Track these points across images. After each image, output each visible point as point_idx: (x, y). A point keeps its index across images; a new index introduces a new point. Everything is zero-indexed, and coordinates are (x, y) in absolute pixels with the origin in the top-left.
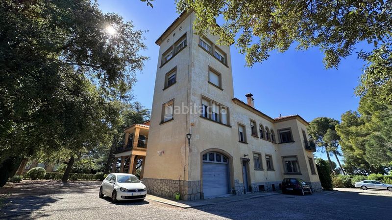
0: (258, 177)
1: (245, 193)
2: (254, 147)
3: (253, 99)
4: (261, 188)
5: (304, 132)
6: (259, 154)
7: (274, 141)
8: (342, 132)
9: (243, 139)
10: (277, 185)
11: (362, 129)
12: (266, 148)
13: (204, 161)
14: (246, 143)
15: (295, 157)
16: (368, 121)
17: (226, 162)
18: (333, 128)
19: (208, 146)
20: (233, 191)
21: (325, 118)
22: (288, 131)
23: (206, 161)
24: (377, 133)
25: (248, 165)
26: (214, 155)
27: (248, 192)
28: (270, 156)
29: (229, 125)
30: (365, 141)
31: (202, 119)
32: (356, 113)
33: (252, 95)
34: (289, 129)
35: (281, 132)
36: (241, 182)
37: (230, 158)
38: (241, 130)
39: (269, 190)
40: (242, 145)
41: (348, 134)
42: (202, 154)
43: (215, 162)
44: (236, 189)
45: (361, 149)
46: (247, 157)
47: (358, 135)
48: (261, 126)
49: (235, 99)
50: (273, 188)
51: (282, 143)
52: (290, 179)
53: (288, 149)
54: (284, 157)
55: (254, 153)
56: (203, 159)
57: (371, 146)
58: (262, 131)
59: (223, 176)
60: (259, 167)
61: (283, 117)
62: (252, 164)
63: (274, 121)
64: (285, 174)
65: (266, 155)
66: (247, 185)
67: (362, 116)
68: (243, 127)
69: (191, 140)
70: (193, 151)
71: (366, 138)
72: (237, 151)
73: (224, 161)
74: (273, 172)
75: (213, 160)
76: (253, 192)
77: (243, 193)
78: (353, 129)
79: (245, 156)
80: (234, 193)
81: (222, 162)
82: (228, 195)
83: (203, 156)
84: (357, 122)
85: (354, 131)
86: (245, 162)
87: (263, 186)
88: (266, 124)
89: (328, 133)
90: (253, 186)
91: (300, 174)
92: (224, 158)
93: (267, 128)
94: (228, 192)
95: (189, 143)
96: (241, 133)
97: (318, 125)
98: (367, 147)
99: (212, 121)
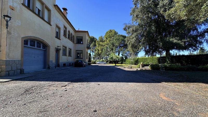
0: (64, 59)
1: (55, 68)
2: (64, 43)
3: (67, 13)
4: (64, 65)
5: (87, 40)
6: (66, 47)
7: (73, 42)
8: (98, 44)
9: (58, 36)
10: (71, 64)
11: (103, 44)
12: (69, 44)
13: (25, 45)
14: (59, 39)
15: (82, 51)
16: (106, 41)
17: (45, 49)
18: (95, 42)
19: (30, 34)
20: (48, 67)
21: (93, 37)
22: (82, 38)
23: (27, 46)
24: (107, 46)
25: (59, 52)
26: (35, 42)
27: (57, 67)
28: (71, 49)
29: (49, 23)
30: (103, 48)
31: (24, 7)
32: (103, 37)
33: (67, 10)
34: (82, 37)
35: (78, 38)
36: (54, 62)
37: (48, 46)
38: (57, 30)
39: (68, 66)
40: (57, 40)
41: (99, 44)
42: (24, 40)
43: (36, 47)
44: (50, 66)
45: (101, 51)
46: (59, 48)
47: (102, 46)
48: (69, 32)
49: (57, 5)
50: (70, 65)
51: (77, 43)
52: (78, 60)
53: (79, 47)
54: (77, 51)
55: (63, 46)
56: (24, 44)
57: (104, 50)
58: (69, 35)
59: (41, 58)
60: (65, 54)
61: (80, 30)
62: (61, 52)
63: (76, 31)
64: (76, 58)
65: (69, 49)
66: (57, 63)
67: (105, 39)
68: (59, 28)
69: (9, 23)
70: (12, 34)
71: (104, 47)
72: (53, 43)
73: (43, 48)
74: (71, 57)
75: (34, 46)
76: (60, 67)
77: (54, 68)
78: (101, 43)
79: (58, 47)
80: (49, 68)
81: (41, 48)
82: (45, 70)
83: (25, 41)
84: (103, 41)
85: (101, 44)
86: (57, 50)
87: (65, 64)
88: (72, 31)
89: (93, 43)
90: (60, 64)
91: (82, 58)
92: (43, 46)
93: (72, 34)
94: (44, 68)
95: (7, 25)
96: (57, 32)
97: (90, 39)
98: (103, 50)
99: (36, 14)
